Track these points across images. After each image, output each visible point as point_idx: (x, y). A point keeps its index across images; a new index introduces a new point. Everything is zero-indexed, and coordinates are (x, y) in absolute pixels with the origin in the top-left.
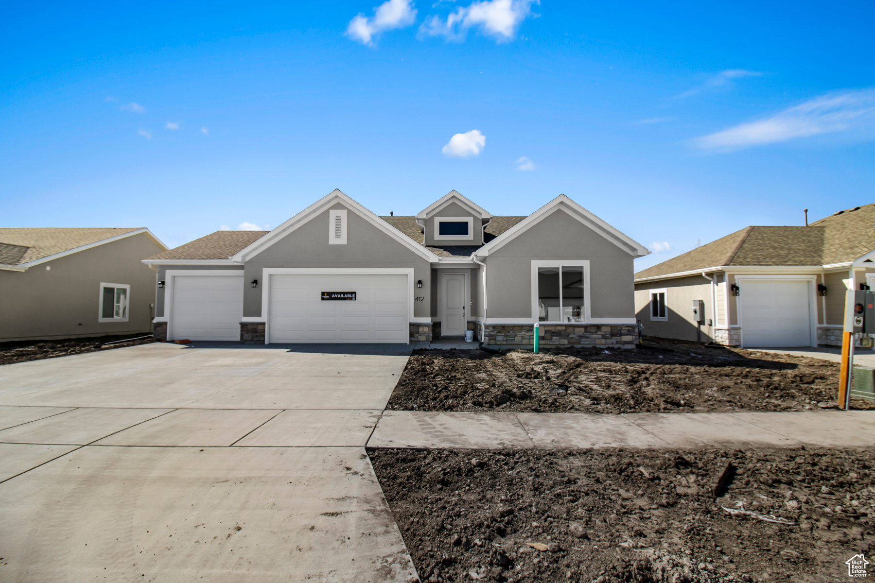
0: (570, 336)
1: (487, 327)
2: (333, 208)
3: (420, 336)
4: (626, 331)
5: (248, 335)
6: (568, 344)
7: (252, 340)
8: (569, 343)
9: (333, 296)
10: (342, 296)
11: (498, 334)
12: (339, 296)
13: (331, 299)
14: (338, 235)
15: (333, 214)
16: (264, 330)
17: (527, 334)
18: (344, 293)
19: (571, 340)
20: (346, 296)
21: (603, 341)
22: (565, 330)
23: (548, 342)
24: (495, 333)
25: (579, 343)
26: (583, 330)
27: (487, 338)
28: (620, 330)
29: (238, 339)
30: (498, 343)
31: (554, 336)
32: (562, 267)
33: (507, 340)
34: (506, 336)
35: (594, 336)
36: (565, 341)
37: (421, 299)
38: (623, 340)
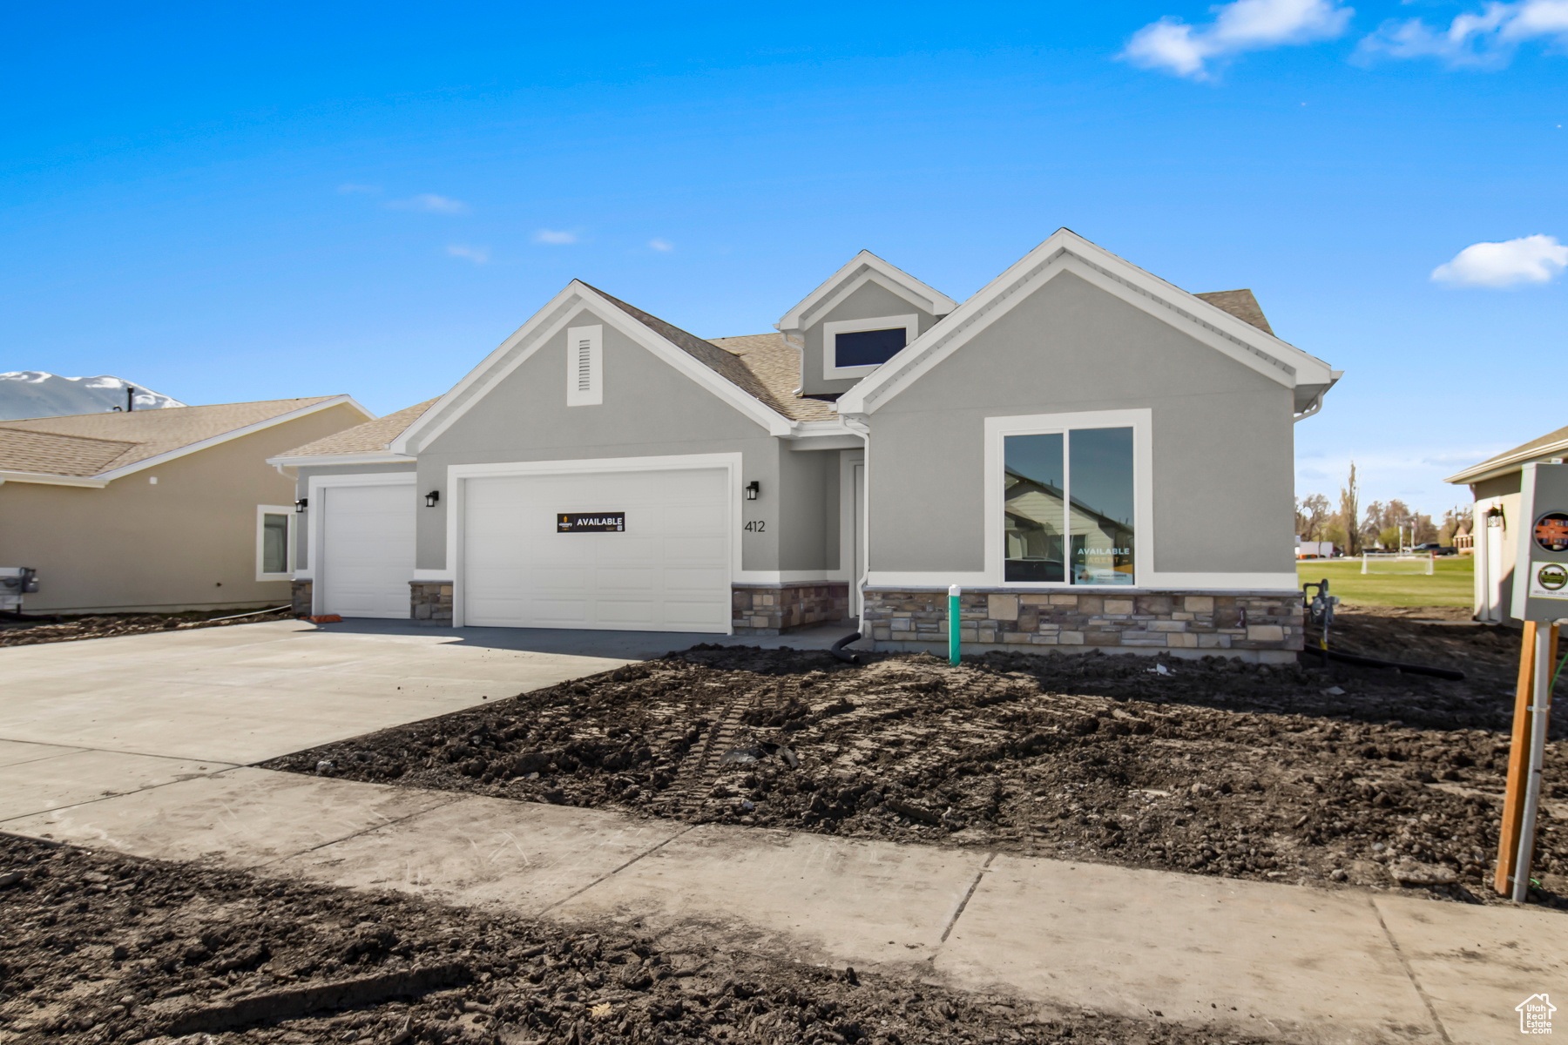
0: (1091, 623)
1: (869, 594)
2: (574, 323)
3: (755, 615)
4: (1263, 613)
5: (423, 606)
6: (1085, 645)
7: (430, 618)
8: (1087, 642)
9: (580, 522)
10: (596, 522)
11: (896, 614)
12: (591, 522)
13: (576, 529)
14: (584, 385)
15: (575, 335)
16: (451, 596)
17: (971, 615)
18: (601, 516)
19: (1093, 635)
20: (604, 522)
21: (1190, 640)
22: (1077, 607)
23: (1028, 637)
24: (888, 610)
25: (1117, 644)
26: (1128, 606)
27: (868, 623)
28: (1243, 609)
29: (407, 615)
30: (896, 636)
31: (1046, 621)
32: (1072, 433)
33: (918, 630)
34: (915, 619)
35: (1163, 624)
36: (1077, 637)
37: (759, 526)
38: (1251, 637)
